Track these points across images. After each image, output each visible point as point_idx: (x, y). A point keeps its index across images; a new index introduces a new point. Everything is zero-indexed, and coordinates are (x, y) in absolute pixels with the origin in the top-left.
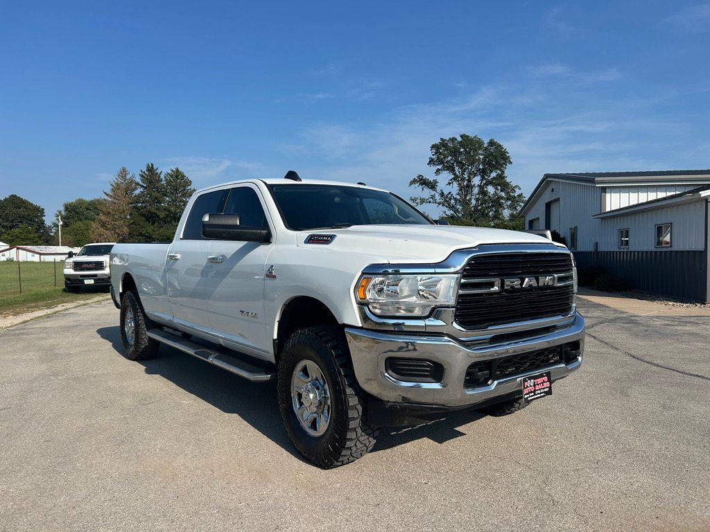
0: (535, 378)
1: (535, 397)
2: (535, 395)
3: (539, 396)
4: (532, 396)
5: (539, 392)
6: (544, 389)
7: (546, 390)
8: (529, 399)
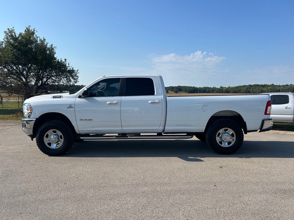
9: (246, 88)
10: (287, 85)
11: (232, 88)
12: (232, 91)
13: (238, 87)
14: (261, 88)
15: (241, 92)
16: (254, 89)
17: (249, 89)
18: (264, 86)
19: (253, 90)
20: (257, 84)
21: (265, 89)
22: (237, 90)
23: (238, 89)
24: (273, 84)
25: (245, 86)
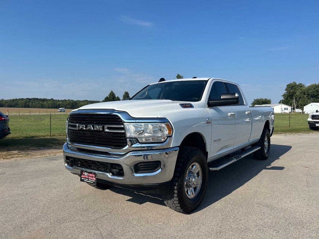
0: (89, 173)
1: (87, 181)
2: (88, 180)
3: (90, 182)
4: (87, 180)
5: (90, 180)
6: (93, 180)
7: (93, 181)
8: (85, 181)
9: (24, 101)
10: (65, 100)
11: (7, 101)
12: (6, 105)
13: (14, 100)
14: (41, 102)
15: (19, 106)
16: (34, 103)
17: (28, 103)
18: (44, 100)
19: (32, 104)
20: (36, 98)
21: (45, 103)
22: (13, 104)
23: (15, 102)
24: (52, 99)
25: (22, 99)
